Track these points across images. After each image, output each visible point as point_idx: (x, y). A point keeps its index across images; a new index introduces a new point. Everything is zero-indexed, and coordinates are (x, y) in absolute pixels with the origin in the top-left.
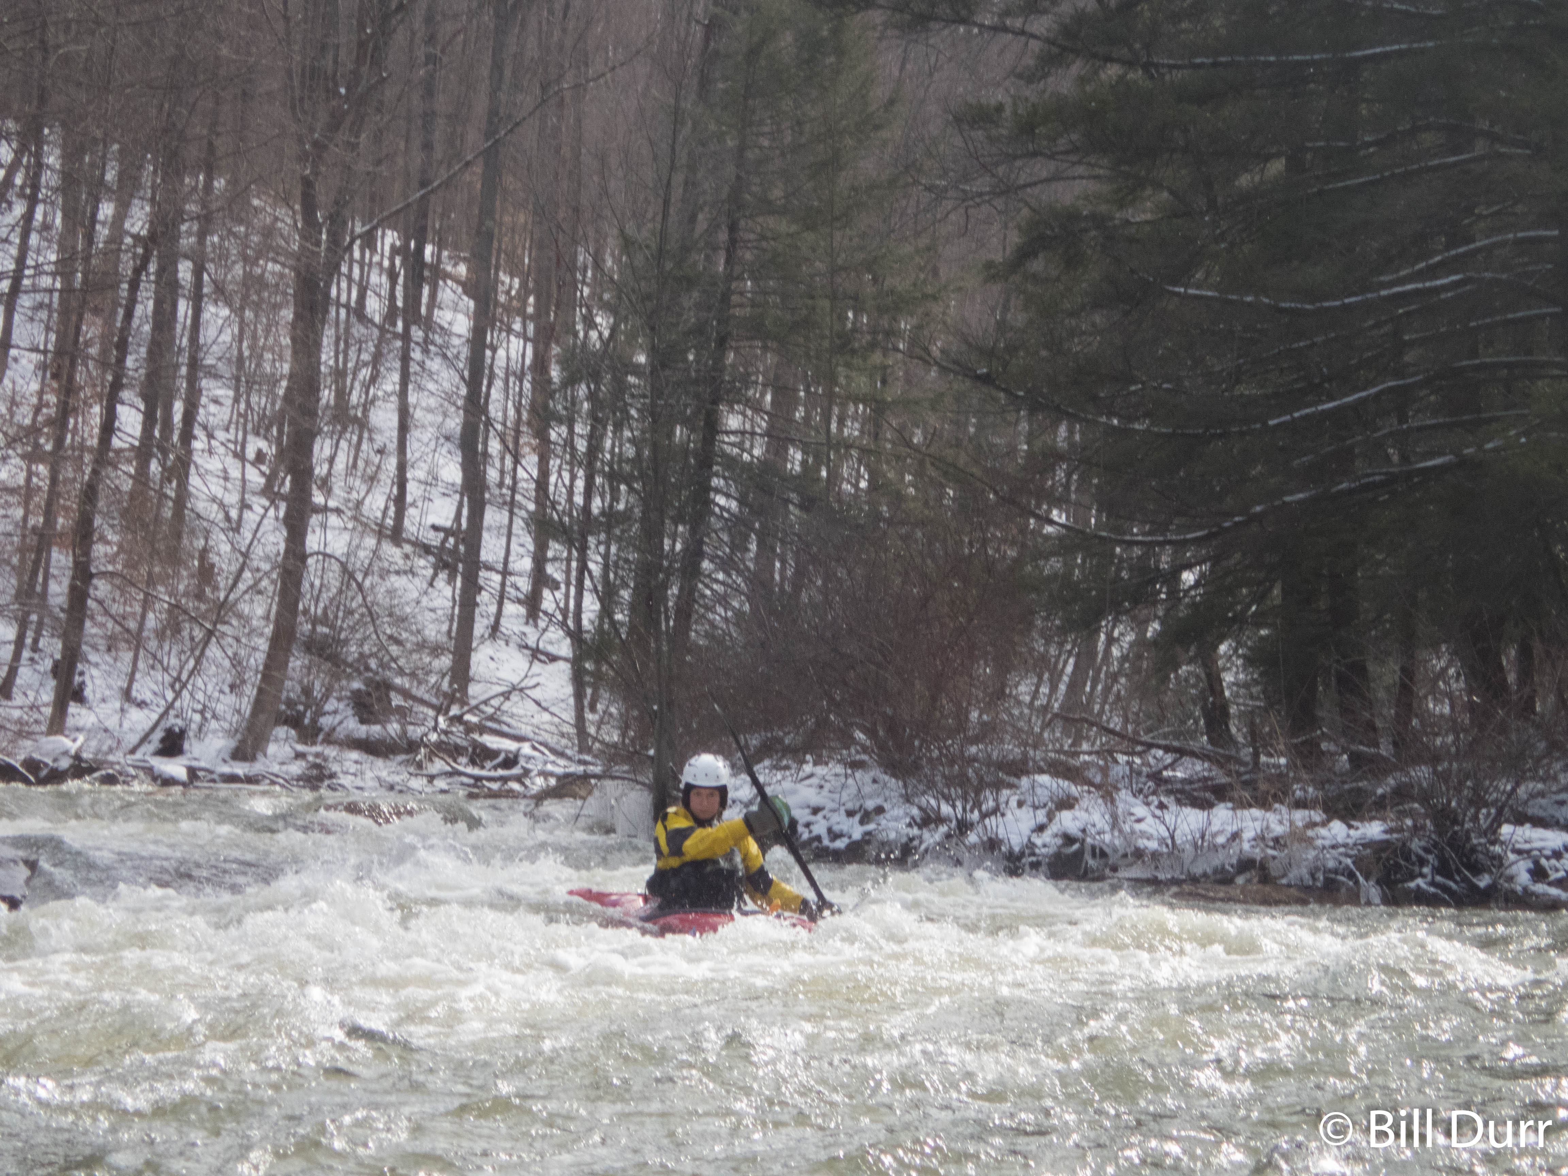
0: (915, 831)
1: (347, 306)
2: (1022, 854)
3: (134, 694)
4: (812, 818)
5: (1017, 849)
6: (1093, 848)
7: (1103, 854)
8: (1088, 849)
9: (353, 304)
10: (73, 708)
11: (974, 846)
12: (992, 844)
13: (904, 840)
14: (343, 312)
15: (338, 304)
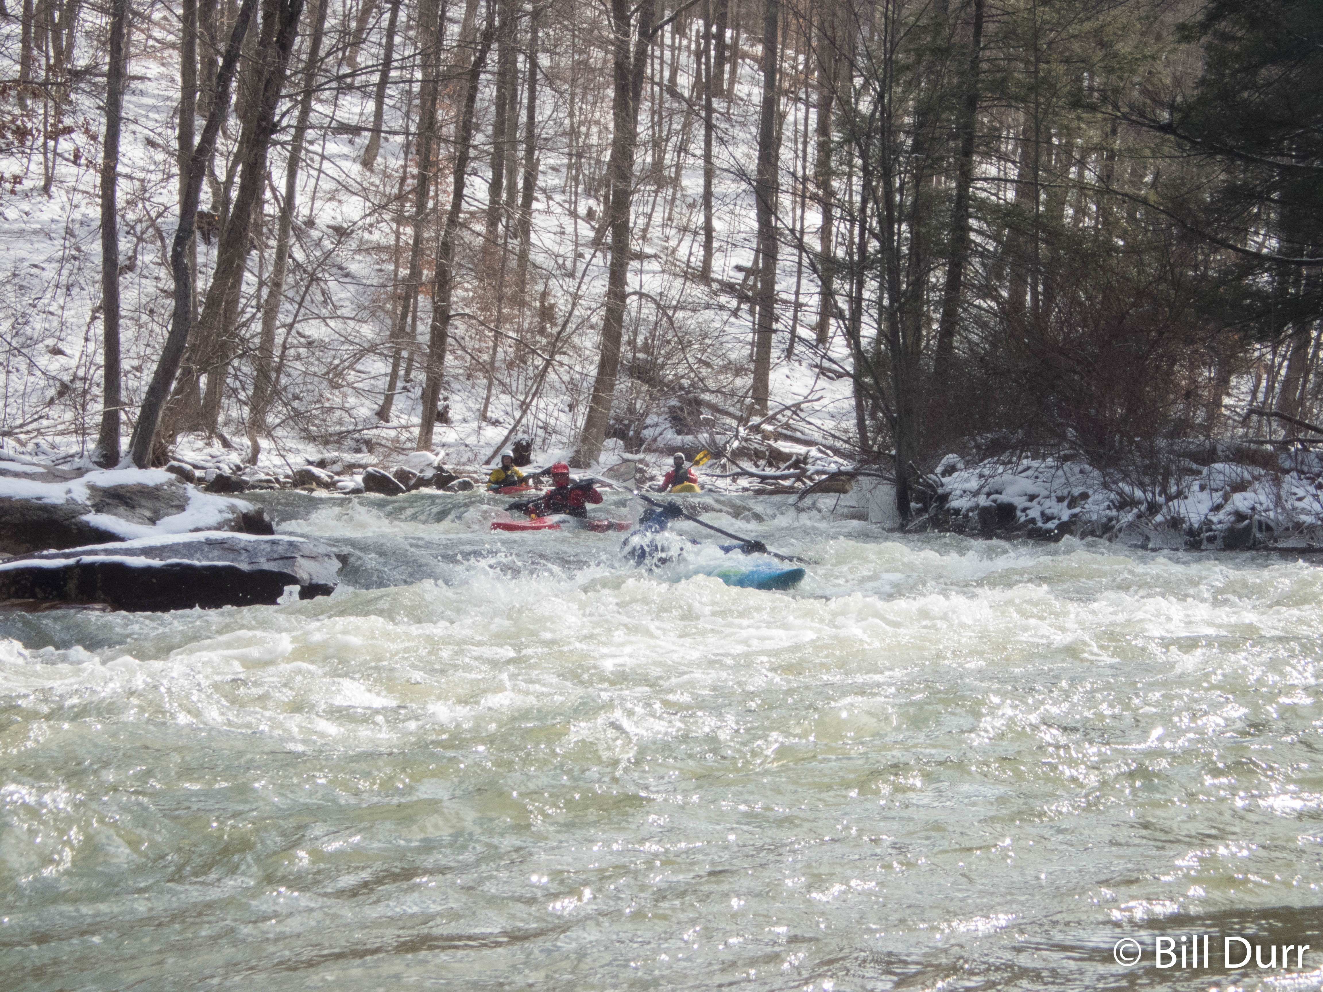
0: (1114, 513)
1: (660, 84)
2: (1200, 529)
3: (489, 414)
4: (1029, 504)
5: (1196, 525)
6: (1260, 523)
7: (1269, 528)
8: (1255, 524)
9: (666, 82)
10: (438, 428)
11: (1160, 524)
12: (1175, 522)
13: (1104, 520)
14: (656, 89)
15: (653, 83)
